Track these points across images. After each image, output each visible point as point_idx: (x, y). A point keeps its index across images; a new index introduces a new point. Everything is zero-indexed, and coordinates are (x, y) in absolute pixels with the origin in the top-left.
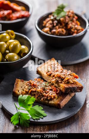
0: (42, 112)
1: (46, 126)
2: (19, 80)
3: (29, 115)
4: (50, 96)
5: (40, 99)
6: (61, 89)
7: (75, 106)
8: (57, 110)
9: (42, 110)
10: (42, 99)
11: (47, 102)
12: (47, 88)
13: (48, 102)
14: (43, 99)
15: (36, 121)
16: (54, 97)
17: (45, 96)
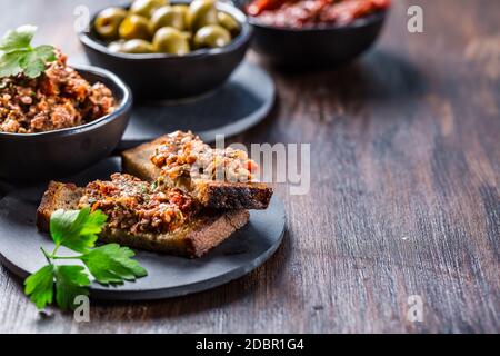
0: (133, 264)
1: (145, 309)
2: (62, 185)
3: (87, 271)
4: (159, 217)
5: (128, 229)
6: (199, 196)
7: (244, 252)
8: (184, 261)
9: (131, 258)
10: (133, 230)
11: (150, 236)
12: (152, 197)
13: (155, 239)
14: (138, 229)
15: (111, 288)
16: (173, 217)
17: (143, 216)
